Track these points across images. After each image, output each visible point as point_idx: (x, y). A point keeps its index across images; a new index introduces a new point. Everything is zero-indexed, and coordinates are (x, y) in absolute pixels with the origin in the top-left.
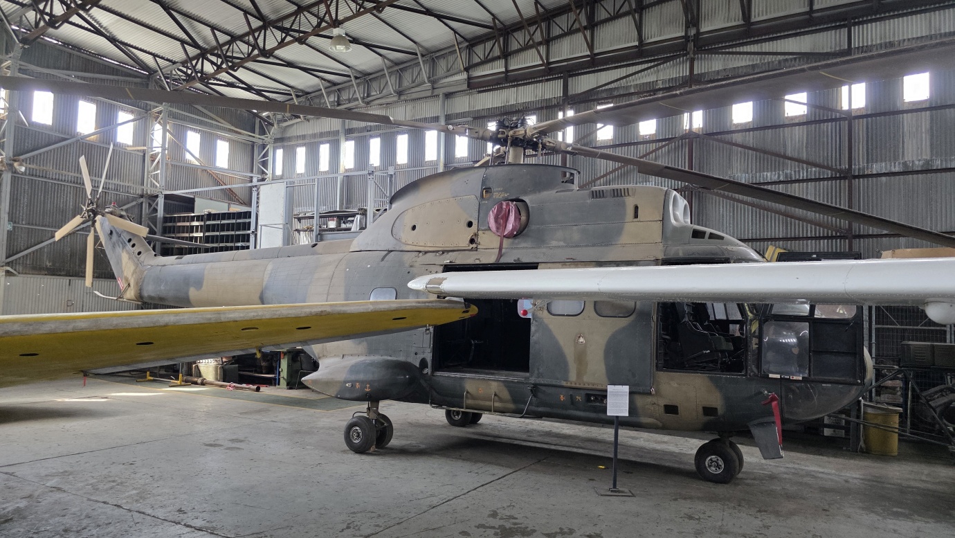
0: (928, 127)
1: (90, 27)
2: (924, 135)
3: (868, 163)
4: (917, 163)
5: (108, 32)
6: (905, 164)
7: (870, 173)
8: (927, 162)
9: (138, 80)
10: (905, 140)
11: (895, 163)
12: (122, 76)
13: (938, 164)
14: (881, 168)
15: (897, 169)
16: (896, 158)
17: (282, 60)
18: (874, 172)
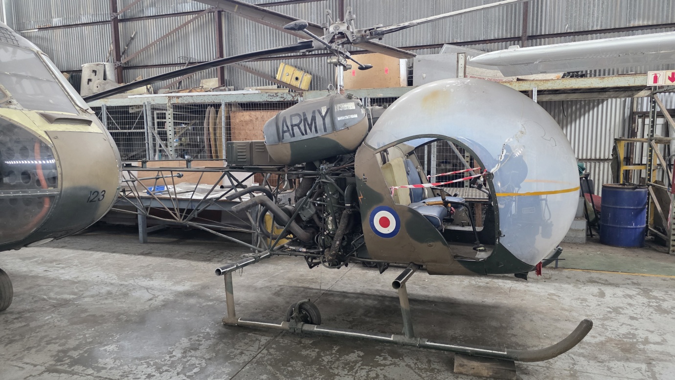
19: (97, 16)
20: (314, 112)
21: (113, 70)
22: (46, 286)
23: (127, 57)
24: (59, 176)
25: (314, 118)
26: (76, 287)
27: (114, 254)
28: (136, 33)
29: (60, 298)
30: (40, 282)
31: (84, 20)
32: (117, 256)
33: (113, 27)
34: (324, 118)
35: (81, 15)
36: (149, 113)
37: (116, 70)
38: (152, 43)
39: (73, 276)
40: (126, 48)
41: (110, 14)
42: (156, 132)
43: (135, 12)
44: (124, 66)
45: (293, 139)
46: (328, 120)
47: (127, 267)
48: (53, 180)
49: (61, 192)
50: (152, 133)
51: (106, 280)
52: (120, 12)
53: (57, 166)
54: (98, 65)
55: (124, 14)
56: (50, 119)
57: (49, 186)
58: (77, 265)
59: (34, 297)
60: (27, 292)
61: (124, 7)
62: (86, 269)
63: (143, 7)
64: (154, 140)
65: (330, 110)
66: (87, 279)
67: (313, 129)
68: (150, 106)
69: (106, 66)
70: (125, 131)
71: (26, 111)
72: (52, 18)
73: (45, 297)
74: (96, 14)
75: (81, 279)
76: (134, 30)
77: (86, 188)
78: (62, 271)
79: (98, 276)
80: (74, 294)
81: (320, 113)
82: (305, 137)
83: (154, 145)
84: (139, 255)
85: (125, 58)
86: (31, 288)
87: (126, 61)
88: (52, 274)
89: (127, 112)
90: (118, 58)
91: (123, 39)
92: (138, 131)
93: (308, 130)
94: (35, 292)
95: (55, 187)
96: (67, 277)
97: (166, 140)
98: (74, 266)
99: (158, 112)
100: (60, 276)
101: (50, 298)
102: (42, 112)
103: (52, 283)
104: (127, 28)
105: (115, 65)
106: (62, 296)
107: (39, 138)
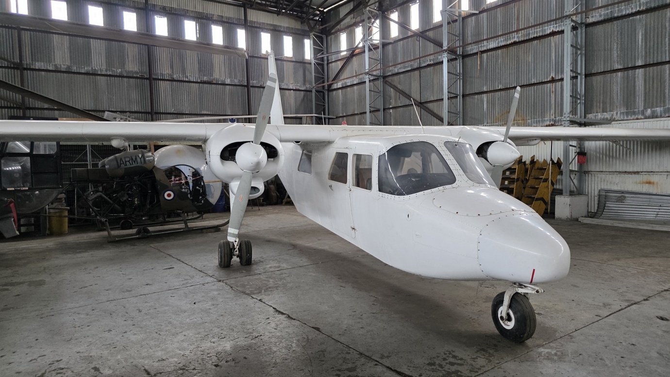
0: (68, 45)
2: (66, 50)
3: (32, 61)
4: (63, 66)
6: (56, 65)
7: (34, 68)
8: (68, 67)
10: (55, 51)
11: (50, 64)
13: (74, 69)
14: (41, 66)
15: (51, 68)
16: (50, 62)
18: (37, 68)
20: (136, 156)
25: (136, 159)
34: (140, 159)
45: (126, 167)
46: (142, 159)
65: (143, 156)
67: (136, 163)
81: (139, 157)
82: (132, 166)
93: (134, 163)
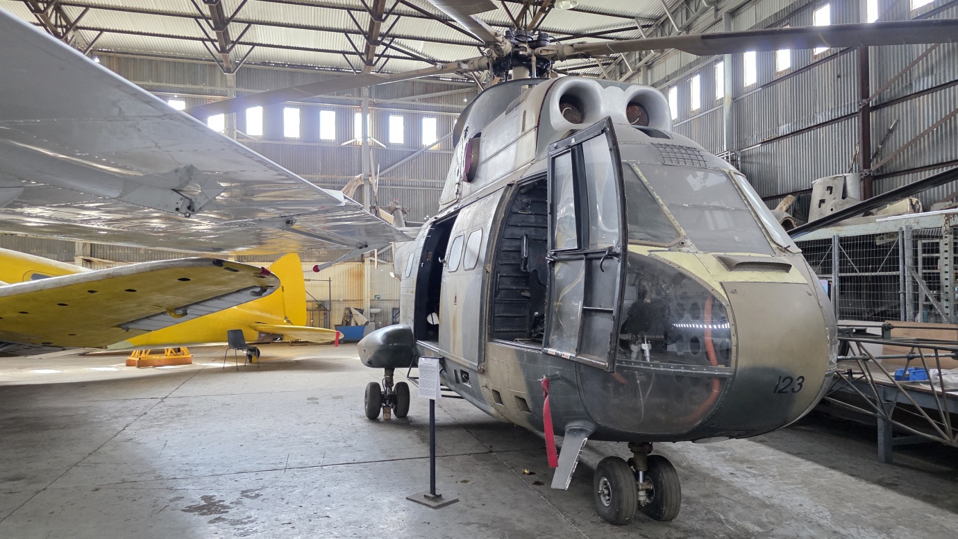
1: (408, 56)
5: (426, 56)
9: (468, 90)
12: (455, 89)
17: (567, 34)
19: (838, 110)
21: (858, 182)
22: (728, 498)
23: (881, 159)
24: (734, 349)
26: (766, 514)
27: (833, 472)
28: (898, 121)
29: (740, 525)
30: (722, 490)
31: (820, 119)
32: (837, 475)
33: (861, 120)
35: (816, 113)
36: (908, 244)
37: (862, 182)
38: (924, 131)
39: (765, 494)
40: (880, 146)
41: (858, 102)
42: (920, 274)
43: (896, 90)
44: (876, 174)
47: (851, 502)
48: (725, 353)
49: (735, 372)
50: (913, 277)
51: (811, 516)
52: (873, 96)
53: (732, 334)
54: (835, 178)
55: (880, 98)
56: (730, 265)
57: (719, 363)
58: (774, 477)
59: (709, 512)
60: (702, 500)
61: (880, 87)
62: (786, 487)
63: (911, 80)
64: (916, 287)
66: (783, 504)
68: (910, 234)
69: (848, 179)
70: (867, 274)
71: (701, 255)
72: (778, 126)
73: (722, 517)
74: (838, 107)
75: (776, 501)
76: (895, 118)
77: (773, 371)
78: (752, 481)
79: (801, 505)
80: (761, 524)
83: (916, 297)
84: (874, 483)
85: (877, 162)
86: (707, 496)
87: (878, 166)
88: (739, 482)
89: (873, 245)
90: (867, 163)
91: (876, 134)
92: (887, 273)
94: (712, 504)
95: (727, 364)
96: (757, 493)
97: (939, 288)
98: (770, 476)
99: (924, 241)
100: (749, 488)
101: (727, 521)
102: (722, 254)
103: (736, 497)
104: (884, 117)
105: (862, 175)
106: (744, 522)
107: (712, 292)
